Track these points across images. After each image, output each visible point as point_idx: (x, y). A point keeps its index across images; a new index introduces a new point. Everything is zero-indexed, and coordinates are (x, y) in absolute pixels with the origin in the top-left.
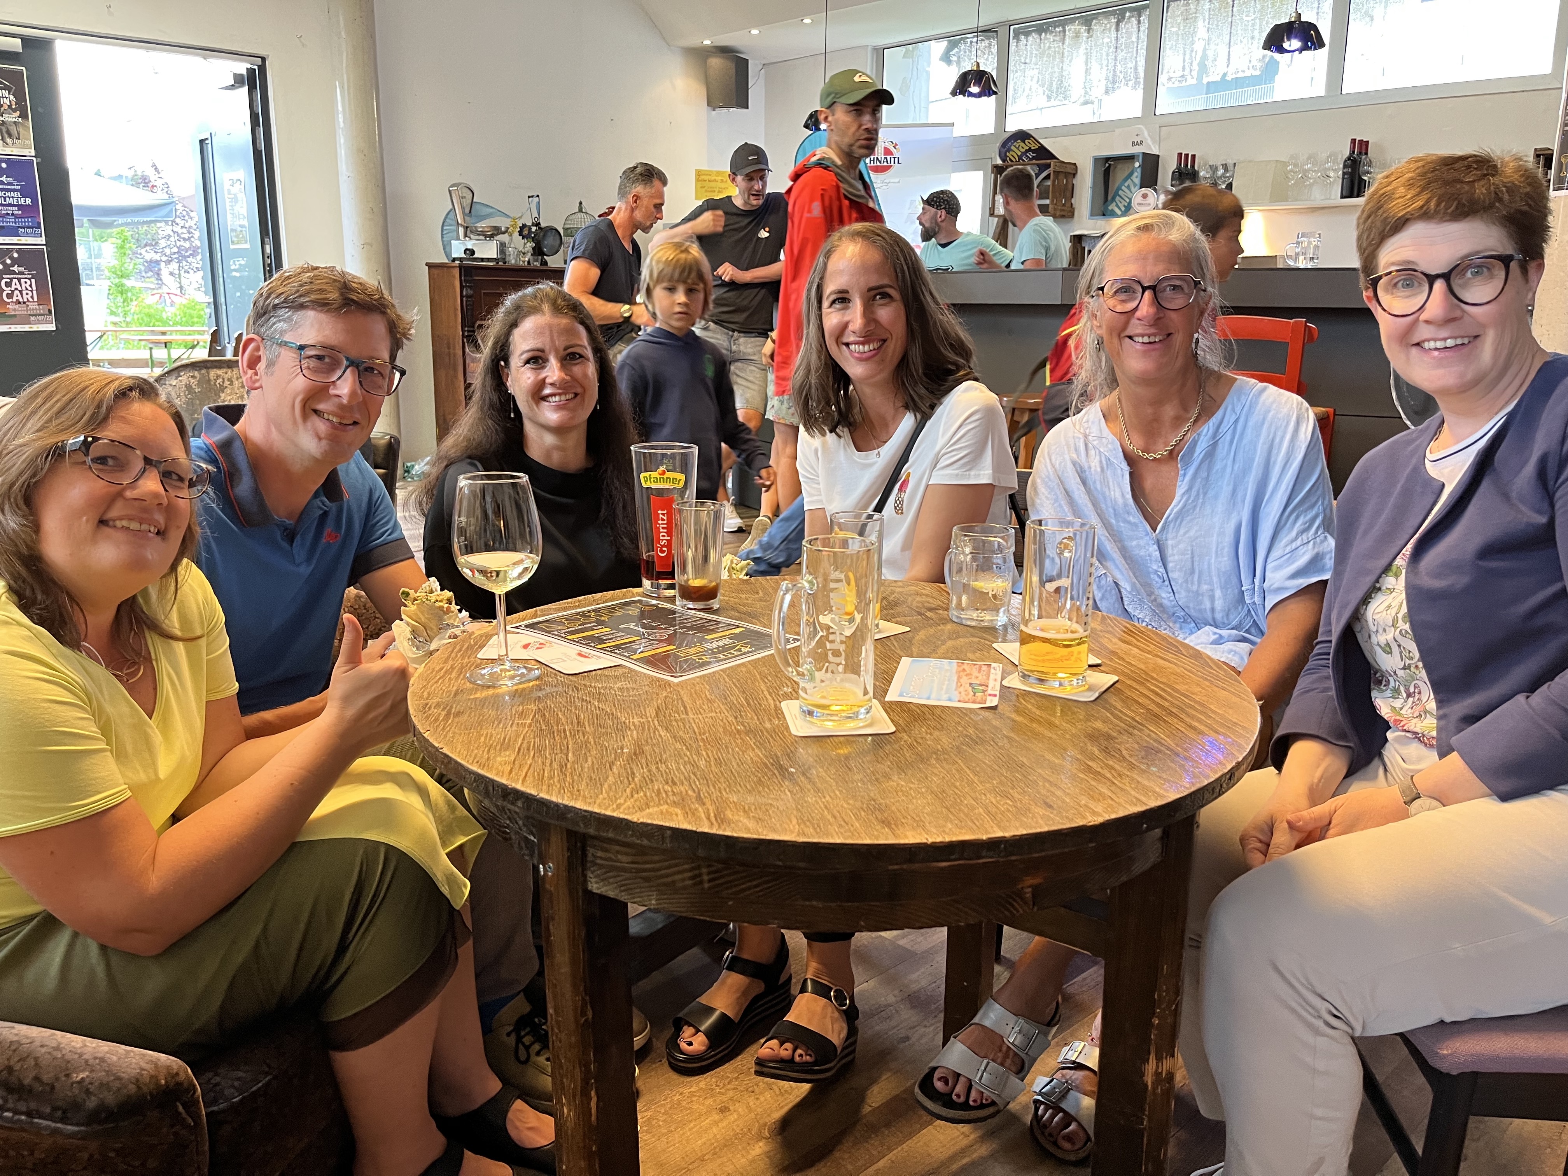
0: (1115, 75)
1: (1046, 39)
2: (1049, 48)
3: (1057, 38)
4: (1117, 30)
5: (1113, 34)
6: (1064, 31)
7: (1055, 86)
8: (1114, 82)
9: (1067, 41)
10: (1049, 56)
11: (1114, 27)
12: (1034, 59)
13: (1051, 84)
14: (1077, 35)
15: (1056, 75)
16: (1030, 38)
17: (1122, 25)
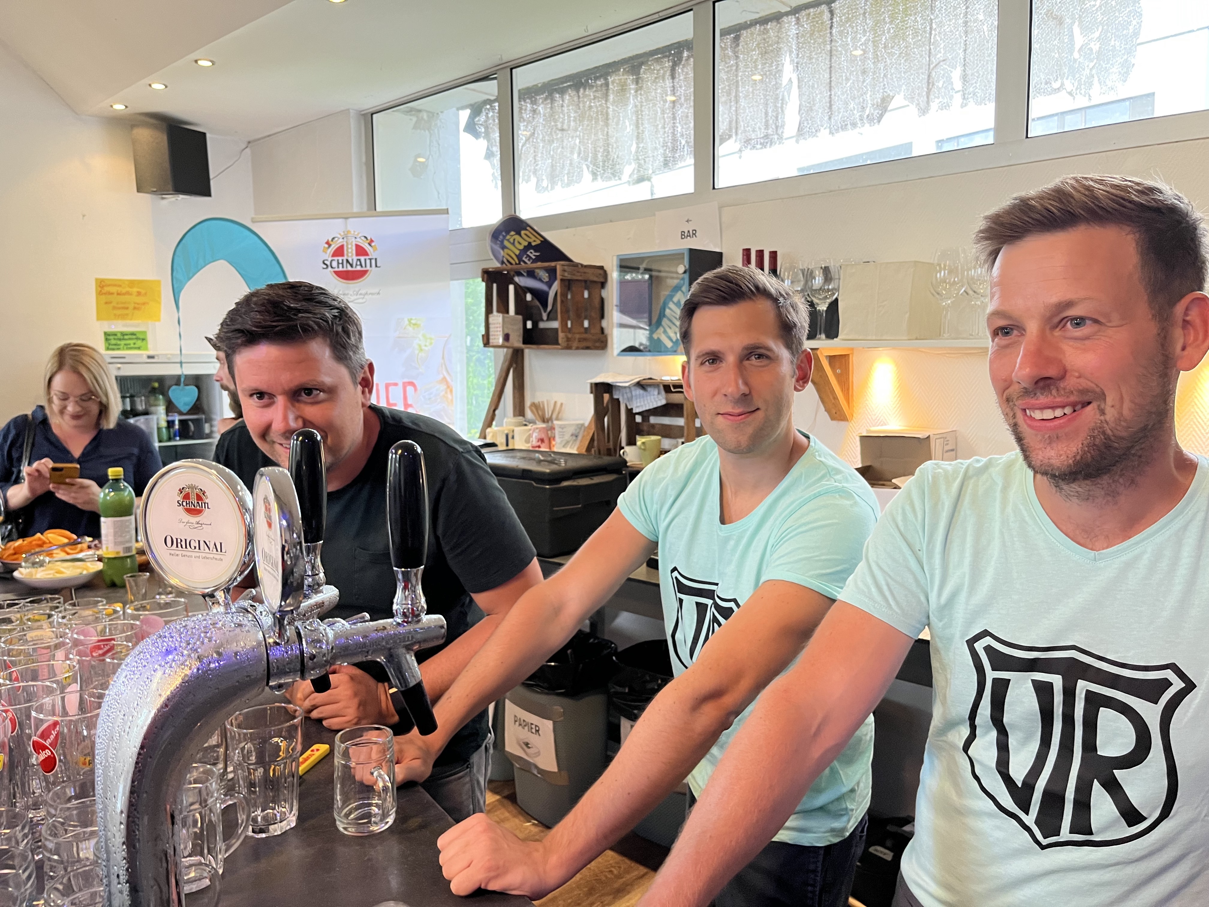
0: (675, 140)
1: (585, 96)
2: (590, 107)
3: (598, 94)
4: (673, 77)
5: (668, 83)
6: (607, 85)
7: (600, 158)
8: (674, 150)
9: (611, 97)
10: (590, 119)
11: (668, 73)
12: (572, 124)
13: (595, 157)
14: (623, 88)
15: (601, 143)
16: (567, 97)
17: (679, 70)
